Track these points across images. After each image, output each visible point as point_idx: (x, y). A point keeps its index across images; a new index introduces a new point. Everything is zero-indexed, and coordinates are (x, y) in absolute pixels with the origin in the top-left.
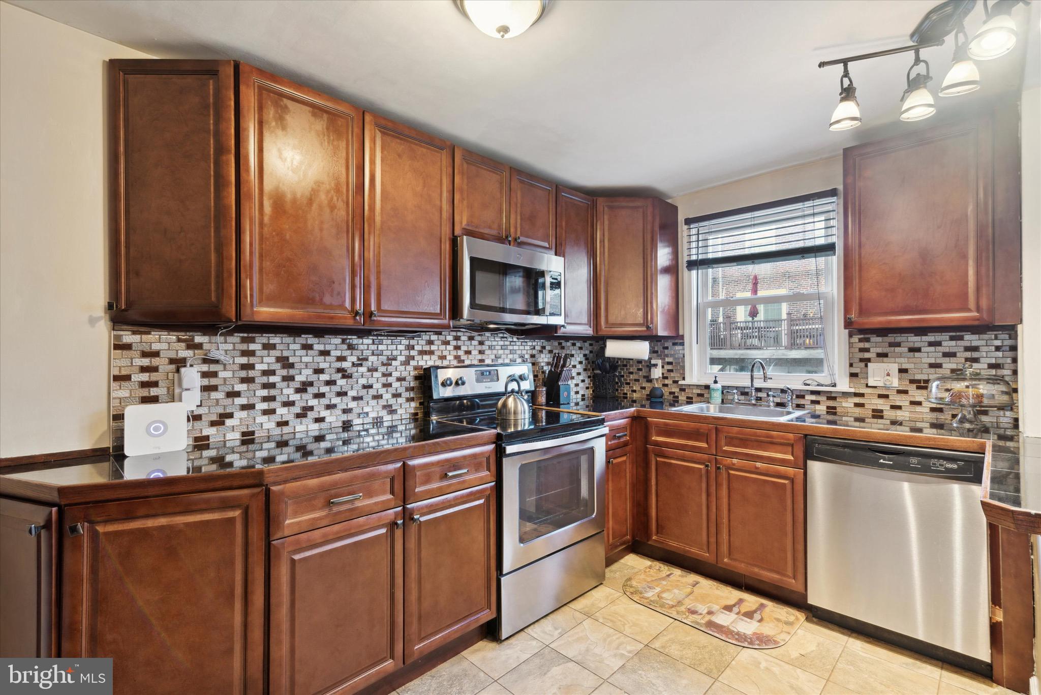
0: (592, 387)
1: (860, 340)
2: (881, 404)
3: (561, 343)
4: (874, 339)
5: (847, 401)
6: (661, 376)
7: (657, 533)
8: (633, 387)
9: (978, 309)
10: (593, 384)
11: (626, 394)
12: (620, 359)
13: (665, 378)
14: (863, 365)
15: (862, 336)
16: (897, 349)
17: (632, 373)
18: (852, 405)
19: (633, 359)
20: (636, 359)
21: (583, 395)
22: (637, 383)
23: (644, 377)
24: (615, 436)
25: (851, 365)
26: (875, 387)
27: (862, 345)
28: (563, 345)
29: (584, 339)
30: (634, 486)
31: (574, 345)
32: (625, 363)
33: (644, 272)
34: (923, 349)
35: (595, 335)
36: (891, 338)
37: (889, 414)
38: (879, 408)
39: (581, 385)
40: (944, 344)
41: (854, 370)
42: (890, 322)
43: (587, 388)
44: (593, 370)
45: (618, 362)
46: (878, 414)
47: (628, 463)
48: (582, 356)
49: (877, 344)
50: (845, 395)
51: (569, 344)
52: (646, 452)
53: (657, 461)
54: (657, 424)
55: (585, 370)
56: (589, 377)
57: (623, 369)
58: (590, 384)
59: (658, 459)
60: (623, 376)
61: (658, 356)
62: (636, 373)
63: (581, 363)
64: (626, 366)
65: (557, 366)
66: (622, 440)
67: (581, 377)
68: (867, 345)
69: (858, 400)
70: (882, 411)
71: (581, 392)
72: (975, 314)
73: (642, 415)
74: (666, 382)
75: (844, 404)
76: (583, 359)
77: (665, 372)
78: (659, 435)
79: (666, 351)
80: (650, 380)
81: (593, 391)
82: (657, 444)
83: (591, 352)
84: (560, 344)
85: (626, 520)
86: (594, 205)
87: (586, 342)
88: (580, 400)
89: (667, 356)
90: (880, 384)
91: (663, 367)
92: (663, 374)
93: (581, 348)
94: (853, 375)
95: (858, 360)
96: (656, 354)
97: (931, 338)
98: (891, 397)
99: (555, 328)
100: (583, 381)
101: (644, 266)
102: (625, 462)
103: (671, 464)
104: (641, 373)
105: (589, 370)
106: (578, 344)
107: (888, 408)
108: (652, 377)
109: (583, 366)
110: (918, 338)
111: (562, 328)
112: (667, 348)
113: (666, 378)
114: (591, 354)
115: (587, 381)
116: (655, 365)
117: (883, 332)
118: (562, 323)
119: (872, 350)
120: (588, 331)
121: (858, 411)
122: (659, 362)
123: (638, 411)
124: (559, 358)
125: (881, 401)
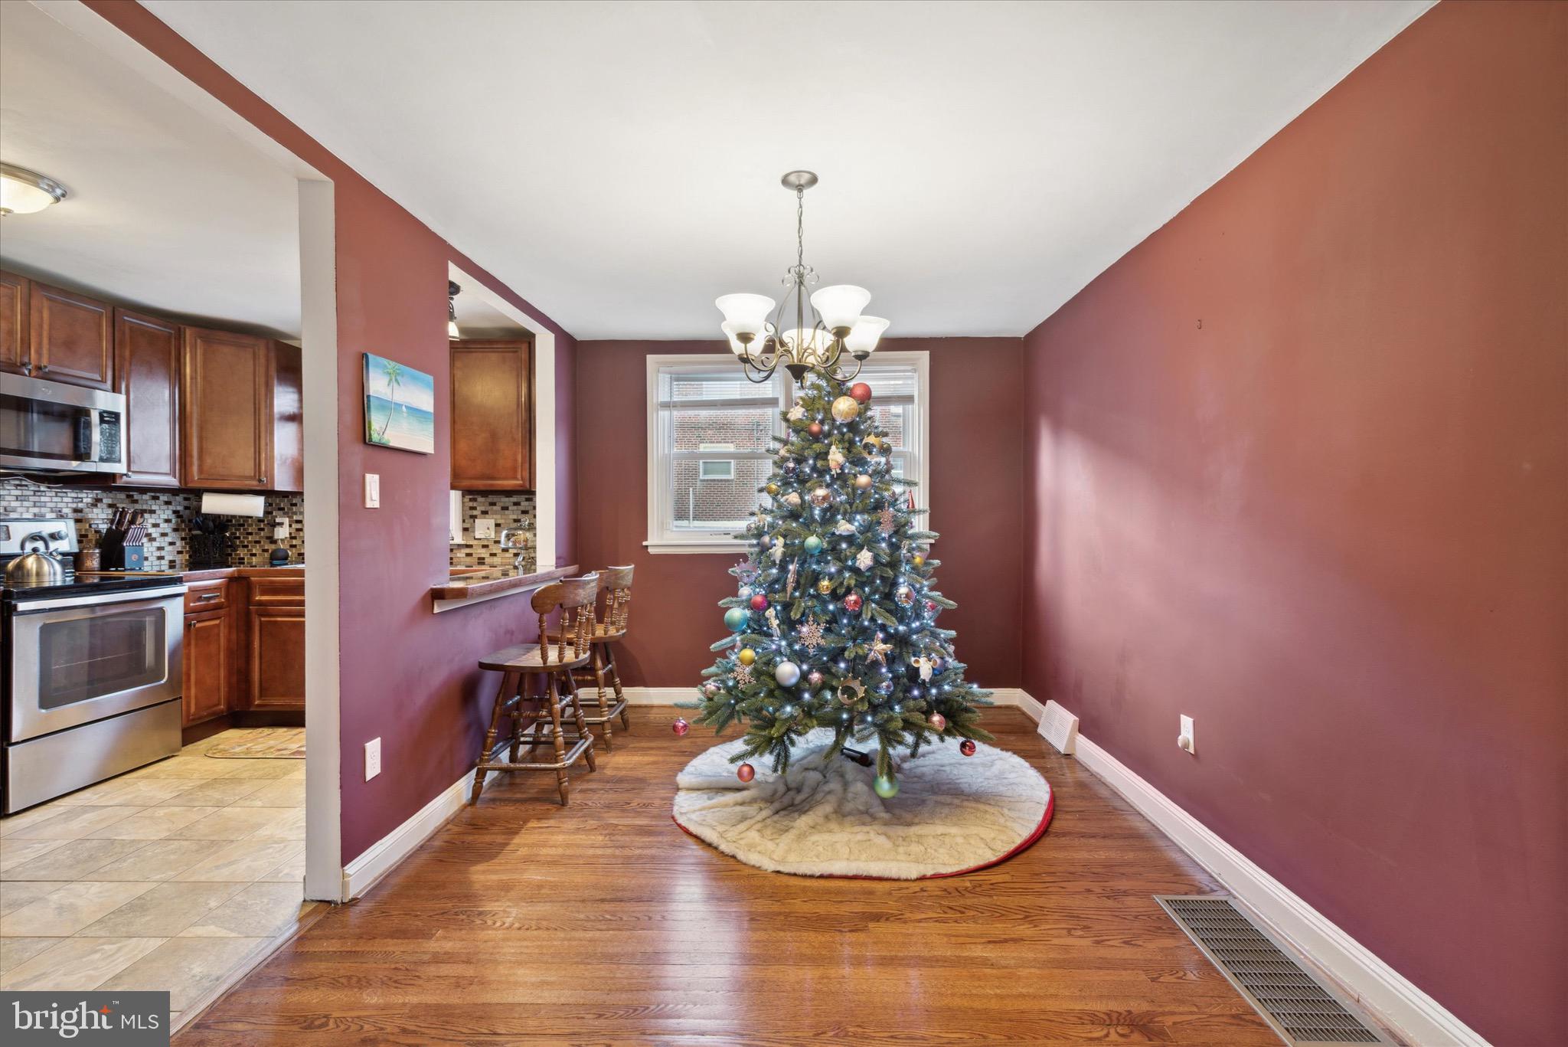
0: (187, 552)
1: (471, 500)
2: (484, 553)
3: (132, 496)
4: (480, 499)
5: (460, 553)
6: (288, 536)
7: (261, 696)
8: (252, 550)
9: (522, 479)
10: (190, 547)
11: (243, 559)
12: (234, 517)
13: (292, 538)
14: (472, 520)
15: (471, 497)
16: (495, 508)
17: (251, 534)
18: (464, 555)
19: (251, 517)
20: (257, 517)
21: (171, 562)
22: (258, 545)
23: (268, 538)
24: (201, 597)
25: (464, 521)
26: (480, 539)
27: (471, 504)
28: (136, 497)
29: (173, 492)
30: (230, 653)
31: (155, 498)
32: (242, 522)
33: (255, 420)
34: (510, 508)
35: (183, 487)
36: (491, 499)
37: (488, 560)
38: (483, 556)
39: (168, 548)
40: (522, 504)
41: (466, 526)
42: (492, 485)
43: (179, 552)
44: (190, 530)
45: (231, 521)
46: (481, 561)
47: (222, 627)
48: (170, 512)
49: (481, 503)
50: (460, 546)
51: (146, 497)
52: (248, 613)
53: (261, 621)
54: (261, 584)
55: (175, 530)
56: (183, 539)
57: (239, 530)
58: (184, 547)
59: (263, 619)
60: (239, 538)
61: (284, 514)
62: (256, 534)
63: (167, 521)
64: (243, 525)
65: (120, 523)
66: (212, 602)
67: (169, 539)
68: (475, 504)
69: (468, 551)
70: (484, 559)
71: (168, 558)
72: (521, 482)
73: (244, 574)
74: (294, 542)
75: (458, 555)
76: (172, 517)
77: (293, 531)
78: (263, 593)
79: (294, 508)
80: (274, 542)
81: (190, 556)
82: (261, 603)
83: (186, 508)
84: (128, 496)
85: (219, 689)
86: (179, 337)
87: (178, 495)
88: (167, 567)
89: (295, 513)
90: (483, 537)
91: (290, 526)
92: (290, 534)
93: (168, 503)
94: (465, 530)
95: (468, 517)
96: (281, 512)
97: (514, 499)
98: (490, 547)
99: (112, 477)
100: (172, 544)
101: (255, 412)
102: (218, 626)
103: (276, 621)
104: (262, 533)
105: (184, 530)
106: (163, 498)
107: (488, 556)
108: (276, 537)
109: (172, 525)
110: (507, 499)
111: (125, 477)
112: (295, 505)
113: (295, 538)
114: (187, 511)
115: (179, 543)
116: (281, 524)
117: (485, 493)
118: (124, 471)
119: (478, 508)
120: (173, 482)
121: (469, 559)
122: (286, 521)
123: (239, 571)
124: (123, 513)
125: (484, 550)
